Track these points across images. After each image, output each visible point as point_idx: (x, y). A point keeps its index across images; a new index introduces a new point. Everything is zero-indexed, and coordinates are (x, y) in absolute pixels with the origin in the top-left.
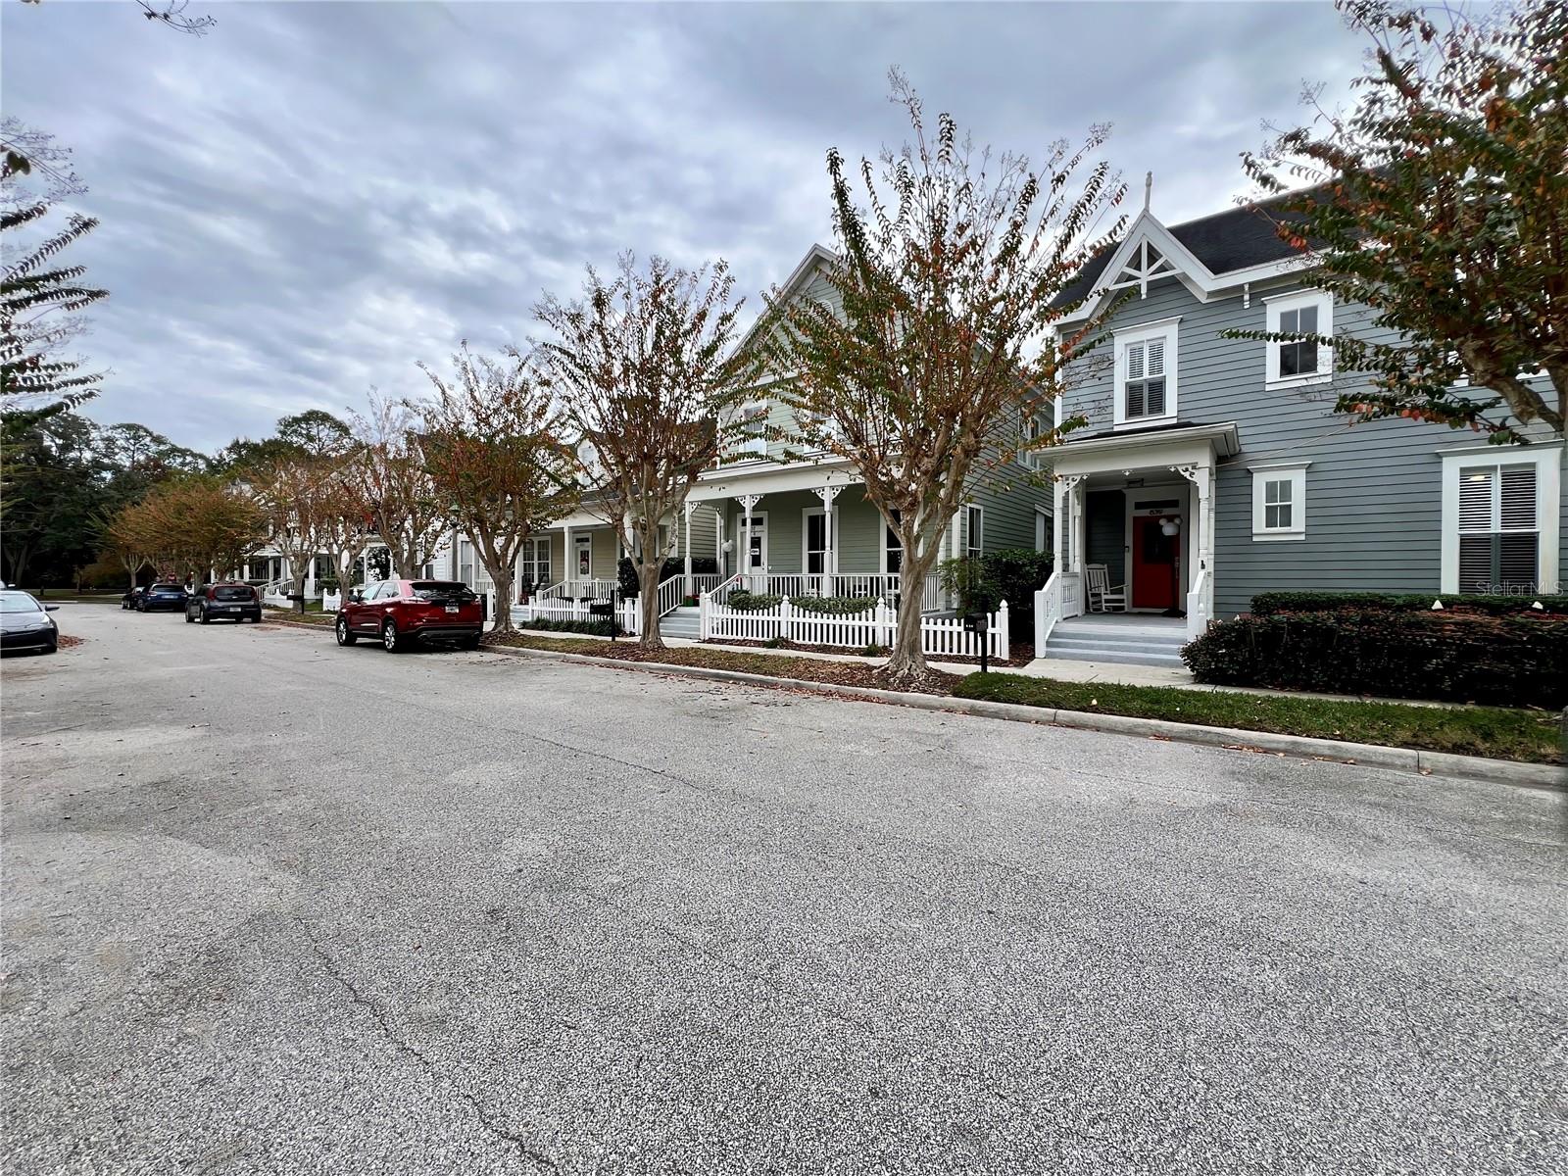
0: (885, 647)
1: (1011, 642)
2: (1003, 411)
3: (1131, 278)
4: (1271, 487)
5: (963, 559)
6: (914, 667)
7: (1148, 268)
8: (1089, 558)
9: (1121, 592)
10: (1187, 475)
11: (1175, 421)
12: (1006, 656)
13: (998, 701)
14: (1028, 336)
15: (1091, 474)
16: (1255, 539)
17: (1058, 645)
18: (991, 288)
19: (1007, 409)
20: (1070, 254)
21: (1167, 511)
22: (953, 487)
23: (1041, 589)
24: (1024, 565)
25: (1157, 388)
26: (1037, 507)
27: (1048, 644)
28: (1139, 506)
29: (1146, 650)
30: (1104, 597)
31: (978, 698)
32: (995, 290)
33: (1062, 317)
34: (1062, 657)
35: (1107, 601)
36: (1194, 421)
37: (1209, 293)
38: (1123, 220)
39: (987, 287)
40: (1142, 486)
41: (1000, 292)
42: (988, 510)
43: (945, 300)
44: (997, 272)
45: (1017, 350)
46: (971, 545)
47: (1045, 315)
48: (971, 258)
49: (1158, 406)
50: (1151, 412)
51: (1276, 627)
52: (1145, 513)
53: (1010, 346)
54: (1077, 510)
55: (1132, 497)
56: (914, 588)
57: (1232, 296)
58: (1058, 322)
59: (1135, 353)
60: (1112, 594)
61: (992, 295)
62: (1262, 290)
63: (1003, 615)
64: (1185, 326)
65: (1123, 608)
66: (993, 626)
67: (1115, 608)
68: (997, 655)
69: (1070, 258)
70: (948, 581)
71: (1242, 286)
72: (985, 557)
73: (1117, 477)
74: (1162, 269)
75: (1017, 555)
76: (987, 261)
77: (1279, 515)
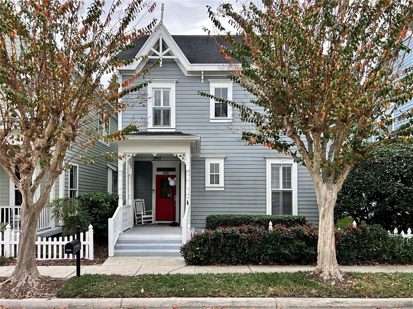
0: (11, 258)
1: (94, 247)
2: (91, 114)
3: (155, 54)
4: (212, 165)
5: (66, 200)
6: (30, 278)
7: (163, 51)
8: (135, 197)
9: (150, 213)
10: (181, 158)
11: (174, 131)
12: (91, 258)
13: (87, 297)
14: (105, 73)
15: (138, 153)
16: (206, 189)
17: (121, 248)
18: (82, 37)
19: (92, 112)
20: (128, 31)
21: (171, 173)
22: (58, 159)
23: (111, 217)
24: (102, 202)
25: (167, 113)
26: (109, 165)
27: (116, 248)
28: (159, 170)
29: (164, 248)
30: (143, 217)
31: (74, 297)
32: (85, 39)
33: (124, 66)
34: (123, 255)
35: (144, 219)
36: (183, 132)
37: (188, 71)
38: (154, 21)
39: (79, 35)
40: (160, 160)
41: (88, 41)
42: (81, 166)
43: (51, 37)
44: (86, 28)
45: (98, 80)
46: (71, 187)
47: (114, 62)
48: (68, 14)
49: (167, 122)
50: (164, 124)
51: (218, 235)
52: (161, 173)
53: (94, 76)
54: (130, 171)
55: (156, 165)
56: (30, 225)
57: (196, 75)
58: (121, 68)
59: (157, 93)
60: (146, 214)
61: (83, 42)
62: (209, 76)
63: (90, 234)
64: (178, 84)
65: (151, 222)
66: (84, 240)
67: (148, 222)
68: (87, 257)
69: (128, 34)
70: (56, 212)
71: (201, 71)
72: (79, 197)
73: (150, 155)
74: (168, 54)
75: (98, 195)
76: (80, 20)
77: (215, 179)
